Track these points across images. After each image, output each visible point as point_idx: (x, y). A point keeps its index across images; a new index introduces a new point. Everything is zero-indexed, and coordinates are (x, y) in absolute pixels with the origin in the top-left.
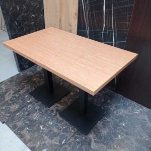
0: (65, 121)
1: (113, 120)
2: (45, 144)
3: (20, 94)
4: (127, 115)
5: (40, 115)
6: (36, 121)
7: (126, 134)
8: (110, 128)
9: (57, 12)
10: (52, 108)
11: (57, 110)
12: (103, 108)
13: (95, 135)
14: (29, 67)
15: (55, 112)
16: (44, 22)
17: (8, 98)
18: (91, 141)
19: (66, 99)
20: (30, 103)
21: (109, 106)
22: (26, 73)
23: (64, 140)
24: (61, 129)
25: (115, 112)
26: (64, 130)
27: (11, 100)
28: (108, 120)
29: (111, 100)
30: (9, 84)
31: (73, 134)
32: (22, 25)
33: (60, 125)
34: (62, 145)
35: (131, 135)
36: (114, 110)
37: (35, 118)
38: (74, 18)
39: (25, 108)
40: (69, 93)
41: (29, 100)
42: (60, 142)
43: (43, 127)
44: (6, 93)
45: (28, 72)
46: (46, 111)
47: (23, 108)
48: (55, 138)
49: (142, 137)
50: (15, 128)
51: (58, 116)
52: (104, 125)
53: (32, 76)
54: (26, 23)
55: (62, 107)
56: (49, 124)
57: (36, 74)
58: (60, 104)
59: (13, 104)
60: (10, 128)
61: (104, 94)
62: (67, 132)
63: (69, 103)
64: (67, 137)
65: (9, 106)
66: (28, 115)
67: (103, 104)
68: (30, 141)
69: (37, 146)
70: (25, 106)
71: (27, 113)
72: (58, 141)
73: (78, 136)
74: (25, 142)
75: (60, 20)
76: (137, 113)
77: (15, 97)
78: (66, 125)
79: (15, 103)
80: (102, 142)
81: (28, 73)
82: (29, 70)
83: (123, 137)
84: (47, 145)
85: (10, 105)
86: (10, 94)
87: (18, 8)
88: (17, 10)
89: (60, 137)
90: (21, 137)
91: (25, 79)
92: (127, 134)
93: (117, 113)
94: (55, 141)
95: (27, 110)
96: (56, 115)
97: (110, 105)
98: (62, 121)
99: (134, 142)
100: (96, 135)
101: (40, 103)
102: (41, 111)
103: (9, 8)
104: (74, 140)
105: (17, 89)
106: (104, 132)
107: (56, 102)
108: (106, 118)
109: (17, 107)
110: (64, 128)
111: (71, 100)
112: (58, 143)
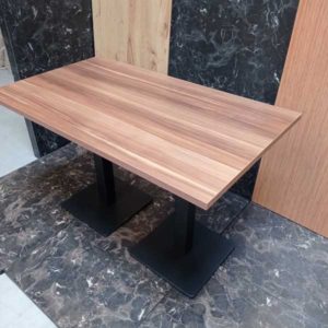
0: (143, 268)
1: (252, 262)
3: (39, 207)
4: (283, 252)
5: (86, 254)
6: (76, 267)
7: (282, 295)
8: (246, 281)
9: (122, 22)
10: (113, 237)
11: (124, 242)
12: (227, 237)
13: (212, 299)
14: (59, 147)
15: (120, 247)
16: (93, 46)
17: (11, 215)
18: (204, 312)
19: (144, 216)
21: (242, 233)
22: (52, 160)
23: (143, 312)
24: (134, 286)
25: (256, 246)
26: (141, 288)
27: (19, 220)
28: (241, 263)
29: (245, 218)
30: (14, 183)
31: (161, 297)
32: (44, 51)
33: (131, 275)
34: (138, 323)
35: (294, 297)
36: (253, 242)
37: (74, 261)
38: (162, 34)
39: (52, 239)
40: (151, 202)
42: (134, 314)
43: (94, 282)
44: (7, 204)
45: (58, 158)
46: (99, 244)
47: (47, 237)
48: (121, 307)
49: (320, 301)
51: (127, 255)
52: (233, 275)
53: (65, 166)
54: (53, 46)
55: (136, 234)
56: (106, 274)
57: (76, 161)
58: (132, 227)
59: (24, 229)
60: (17, 283)
61: (229, 206)
62: (148, 292)
63: (151, 226)
64: (148, 304)
65: (15, 235)
66: (59, 253)
67: (227, 228)
68: (63, 313)
69: (80, 325)
70: (51, 234)
71: (55, 249)
72: (128, 313)
73: (175, 301)
74: (53, 317)
75: (130, 40)
76: (305, 247)
77: (29, 213)
78: (146, 275)
79: (28, 226)
80: (231, 314)
81: (58, 160)
82: (58, 152)
83: (276, 303)
85: (17, 230)
86: (17, 205)
87: (35, 13)
88: (33, 16)
89: (133, 304)
90: (43, 304)
91: (51, 174)
92: (285, 294)
93: (261, 248)
94: (122, 314)
95: (55, 243)
96: (122, 252)
97: (244, 229)
98: (138, 267)
99: (301, 313)
100: (216, 298)
101: (85, 227)
102: (89, 244)
103: (15, 12)
104: (164, 309)
105: (34, 196)
106: (233, 291)
107: (122, 225)
108: (236, 259)
109: (32, 237)
110: (142, 282)
111: (155, 220)
112: (129, 319)
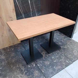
2: (64, 61)
20: (36, 65)
41: (33, 65)
50: (54, 73)
84: (65, 60)
